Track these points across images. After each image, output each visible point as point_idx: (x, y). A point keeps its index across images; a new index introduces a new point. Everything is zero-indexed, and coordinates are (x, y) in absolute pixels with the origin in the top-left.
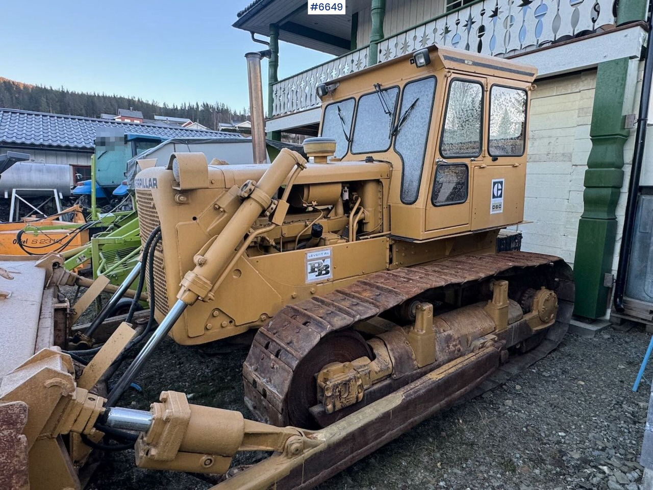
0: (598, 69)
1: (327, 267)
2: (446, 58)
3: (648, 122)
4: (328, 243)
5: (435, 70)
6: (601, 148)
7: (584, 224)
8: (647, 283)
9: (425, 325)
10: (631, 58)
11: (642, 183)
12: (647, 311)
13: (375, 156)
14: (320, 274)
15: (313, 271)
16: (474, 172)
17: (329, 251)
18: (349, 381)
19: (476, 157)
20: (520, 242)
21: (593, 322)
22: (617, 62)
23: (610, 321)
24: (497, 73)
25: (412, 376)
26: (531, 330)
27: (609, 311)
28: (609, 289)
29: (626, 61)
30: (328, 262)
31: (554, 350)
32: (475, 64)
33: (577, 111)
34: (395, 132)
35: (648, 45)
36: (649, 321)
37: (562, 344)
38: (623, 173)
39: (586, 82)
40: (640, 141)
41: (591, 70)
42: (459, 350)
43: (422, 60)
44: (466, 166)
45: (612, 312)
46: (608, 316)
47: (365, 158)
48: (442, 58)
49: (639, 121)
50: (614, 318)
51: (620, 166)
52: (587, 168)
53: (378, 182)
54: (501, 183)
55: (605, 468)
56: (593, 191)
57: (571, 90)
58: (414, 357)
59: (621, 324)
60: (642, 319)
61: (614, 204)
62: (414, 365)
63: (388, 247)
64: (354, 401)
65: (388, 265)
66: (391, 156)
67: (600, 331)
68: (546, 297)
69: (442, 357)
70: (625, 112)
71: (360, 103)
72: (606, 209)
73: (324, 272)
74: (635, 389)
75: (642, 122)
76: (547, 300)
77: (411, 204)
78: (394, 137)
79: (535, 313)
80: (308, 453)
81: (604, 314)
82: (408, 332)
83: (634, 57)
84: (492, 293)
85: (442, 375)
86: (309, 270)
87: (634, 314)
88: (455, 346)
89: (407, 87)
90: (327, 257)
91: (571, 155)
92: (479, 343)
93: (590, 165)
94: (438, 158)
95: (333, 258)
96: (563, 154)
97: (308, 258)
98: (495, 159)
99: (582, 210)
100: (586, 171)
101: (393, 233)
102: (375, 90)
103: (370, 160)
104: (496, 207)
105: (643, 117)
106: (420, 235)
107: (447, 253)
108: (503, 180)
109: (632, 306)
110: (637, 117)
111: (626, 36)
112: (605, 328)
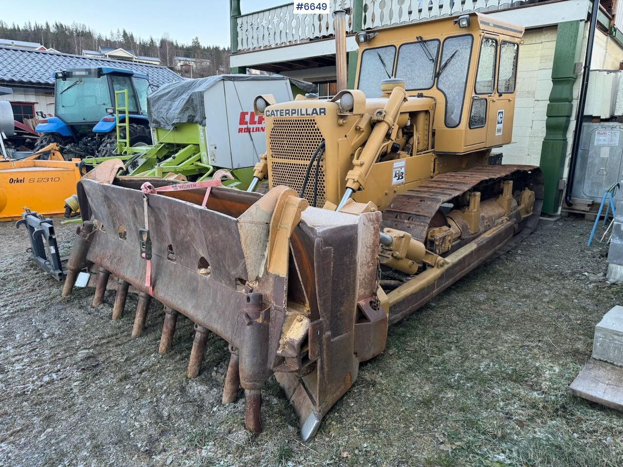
0: (558, 27)
1: (402, 173)
2: (482, 22)
3: (591, 69)
4: (401, 156)
5: (472, 30)
6: (559, 87)
7: (545, 144)
8: (585, 186)
9: (476, 206)
10: (581, 21)
11: (585, 113)
12: (586, 204)
13: (425, 93)
14: (399, 179)
15: (396, 176)
16: (490, 104)
17: (404, 162)
18: (446, 236)
19: (491, 93)
20: (501, 160)
21: (550, 216)
22: (571, 23)
23: (560, 215)
24: (505, 32)
25: (469, 239)
26: (521, 217)
27: (560, 208)
28: (562, 191)
29: (578, 22)
30: (403, 170)
31: (531, 233)
32: (495, 26)
33: (539, 58)
34: (437, 75)
35: (592, 12)
36: (588, 212)
37: (536, 230)
38: (572, 106)
39: (546, 36)
40: (585, 82)
41: (553, 27)
42: (489, 226)
43: (464, 23)
44: (486, 100)
45: (562, 208)
46: (559, 212)
47: (416, 94)
48: (479, 22)
49: (585, 68)
50: (564, 213)
51: (570, 100)
52: (549, 102)
53: (427, 112)
54: (502, 112)
55: (586, 273)
56: (553, 120)
57: (535, 41)
58: (469, 227)
59: (568, 217)
60: (583, 211)
61: (566, 129)
62: (469, 232)
63: (433, 160)
64: (447, 250)
65: (432, 174)
66: (434, 92)
67: (556, 221)
68: (530, 194)
69: (482, 229)
70: (576, 61)
71: (400, 51)
72: (562, 132)
73: (401, 177)
74: (589, 245)
75: (587, 68)
76: (530, 196)
77: (454, 127)
78: (436, 79)
79: (522, 206)
80: (446, 267)
81: (557, 210)
82: (464, 213)
83: (584, 20)
84: (503, 190)
85: (490, 235)
86: (394, 176)
87: (577, 208)
88: (487, 222)
89: (447, 41)
90: (402, 167)
91: (534, 92)
92: (500, 220)
93: (551, 100)
94: (474, 95)
95: (406, 167)
96: (528, 92)
97: (394, 167)
98: (500, 95)
99: (544, 135)
100: (548, 105)
101: (436, 149)
102: (416, 40)
103: (421, 96)
104: (499, 130)
105: (587, 65)
106: (461, 148)
107: (464, 166)
108: (503, 111)
109: (577, 202)
110: (584, 65)
111: (578, 4)
112: (558, 220)
